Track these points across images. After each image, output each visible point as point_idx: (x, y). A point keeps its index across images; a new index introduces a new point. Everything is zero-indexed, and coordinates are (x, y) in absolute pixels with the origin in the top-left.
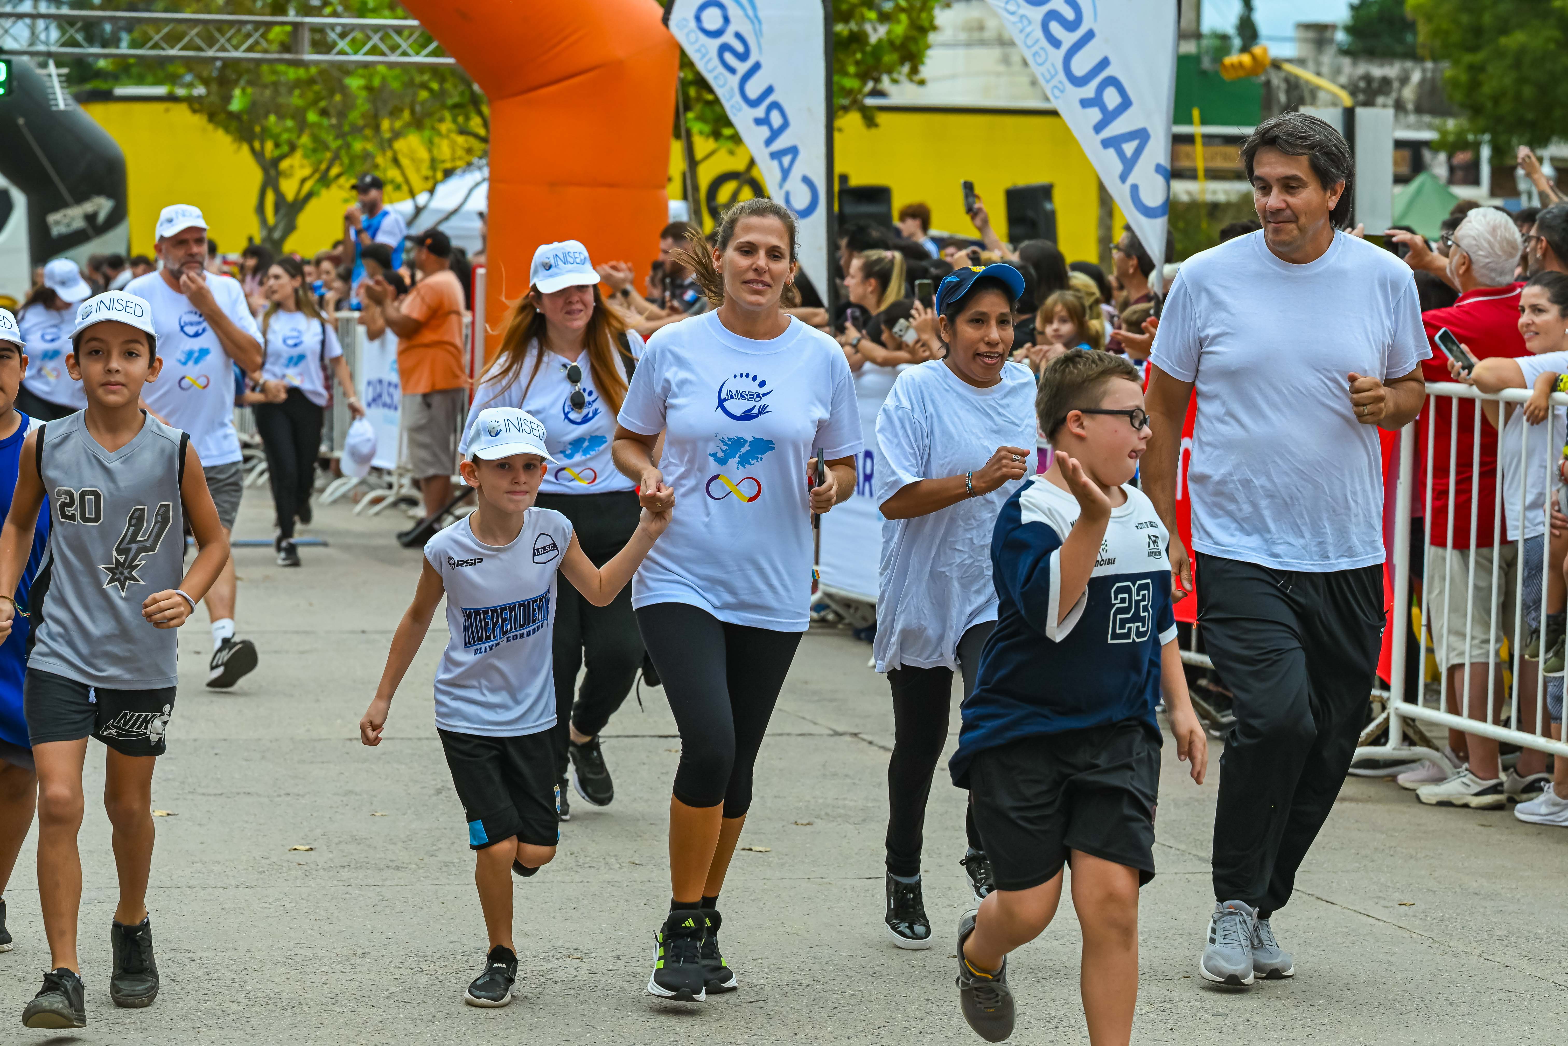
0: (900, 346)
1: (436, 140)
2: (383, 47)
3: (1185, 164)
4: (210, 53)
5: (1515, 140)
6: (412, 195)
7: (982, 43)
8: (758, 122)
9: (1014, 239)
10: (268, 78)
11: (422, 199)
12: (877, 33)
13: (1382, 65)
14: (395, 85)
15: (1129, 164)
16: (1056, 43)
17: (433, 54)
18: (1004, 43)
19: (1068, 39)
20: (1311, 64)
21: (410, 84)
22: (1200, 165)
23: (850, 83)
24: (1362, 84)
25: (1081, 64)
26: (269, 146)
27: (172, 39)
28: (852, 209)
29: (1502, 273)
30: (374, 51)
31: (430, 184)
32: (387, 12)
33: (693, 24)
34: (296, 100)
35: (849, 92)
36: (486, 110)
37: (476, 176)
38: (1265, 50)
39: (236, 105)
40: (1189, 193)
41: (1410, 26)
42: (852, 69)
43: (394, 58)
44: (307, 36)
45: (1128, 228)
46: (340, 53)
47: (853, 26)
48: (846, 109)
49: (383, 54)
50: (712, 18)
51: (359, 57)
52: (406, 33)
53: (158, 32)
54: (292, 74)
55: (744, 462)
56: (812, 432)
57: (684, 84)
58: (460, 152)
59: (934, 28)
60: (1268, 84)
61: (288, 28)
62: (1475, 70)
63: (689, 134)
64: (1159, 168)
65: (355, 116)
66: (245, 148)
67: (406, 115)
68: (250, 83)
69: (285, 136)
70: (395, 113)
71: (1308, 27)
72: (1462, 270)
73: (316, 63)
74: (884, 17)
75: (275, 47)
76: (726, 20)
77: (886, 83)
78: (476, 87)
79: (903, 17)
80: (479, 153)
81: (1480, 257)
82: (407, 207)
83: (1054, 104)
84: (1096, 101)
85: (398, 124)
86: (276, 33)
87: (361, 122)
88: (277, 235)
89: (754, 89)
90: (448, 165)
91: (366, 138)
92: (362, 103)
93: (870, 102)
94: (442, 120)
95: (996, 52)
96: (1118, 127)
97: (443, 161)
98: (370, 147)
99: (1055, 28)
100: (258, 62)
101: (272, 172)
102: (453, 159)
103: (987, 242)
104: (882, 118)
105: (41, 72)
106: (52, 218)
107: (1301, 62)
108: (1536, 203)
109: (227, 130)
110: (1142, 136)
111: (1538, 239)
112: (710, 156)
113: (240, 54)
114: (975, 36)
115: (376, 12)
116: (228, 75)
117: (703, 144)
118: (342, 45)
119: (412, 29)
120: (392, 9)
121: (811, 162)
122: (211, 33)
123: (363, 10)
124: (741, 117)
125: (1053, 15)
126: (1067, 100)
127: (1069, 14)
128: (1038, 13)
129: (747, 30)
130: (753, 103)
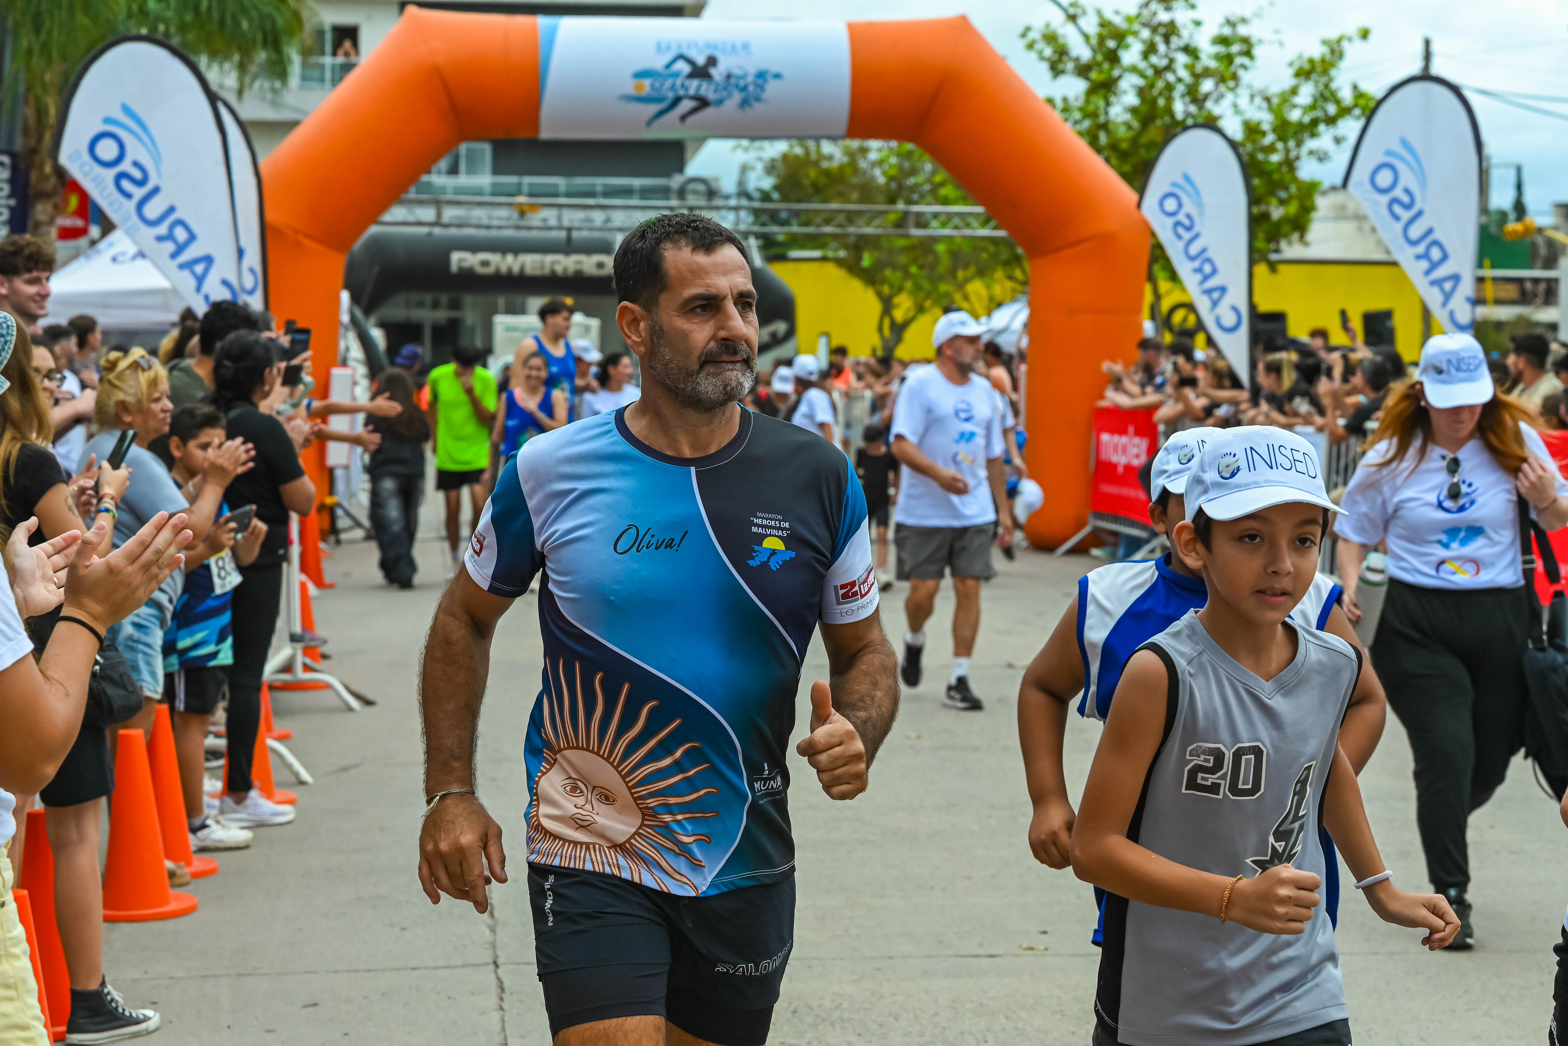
0: (1296, 414)
1: (992, 284)
2: (961, 225)
3: (1481, 296)
4: (851, 230)
7: (1345, 218)
8: (1196, 270)
9: (1370, 345)
10: (885, 243)
12: (1277, 213)
14: (967, 251)
15: (1447, 297)
16: (1397, 218)
17: (993, 229)
18: (1360, 218)
19: (1406, 215)
20: (1562, 230)
21: (976, 249)
22: (1490, 296)
23: (1260, 244)
26: (886, 288)
27: (828, 222)
28: (1262, 327)
30: (955, 228)
31: (988, 311)
32: (961, 203)
33: (1157, 208)
34: (903, 259)
35: (1260, 251)
36: (1026, 265)
37: (1016, 307)
38: (1532, 221)
39: (867, 261)
40: (1484, 315)
42: (1262, 236)
43: (967, 232)
44: (911, 220)
46: (933, 229)
47: (1264, 208)
48: (1258, 262)
49: (960, 230)
50: (1171, 205)
51: (947, 232)
52: (975, 216)
53: (817, 217)
54: (901, 243)
58: (1008, 291)
60: (1534, 243)
61: (899, 214)
63: (1156, 281)
64: (1468, 300)
65: (940, 269)
66: (871, 291)
67: (973, 268)
68: (875, 249)
69: (896, 282)
70: (966, 267)
73: (917, 236)
74: (1282, 202)
75: (890, 226)
76: (1180, 205)
77: (1283, 245)
78: (1020, 250)
79: (1294, 202)
80: (1020, 291)
83: (1396, 258)
84: (1426, 256)
85: (968, 274)
86: (891, 217)
87: (944, 272)
88: (890, 346)
89: (1194, 250)
90: (1000, 300)
91: (948, 283)
92: (945, 262)
93: (1274, 257)
94: (996, 271)
95: (1354, 224)
96: (1440, 272)
97: (996, 297)
98: (950, 288)
99: (1397, 209)
100: (878, 237)
101: (888, 304)
102: (1003, 295)
104: (1282, 268)
107: (1556, 229)
109: (860, 278)
110: (1456, 278)
112: (1169, 292)
113: (868, 230)
114: (1340, 214)
115: (954, 202)
116: (860, 245)
117: (1164, 285)
118: (934, 223)
119: (979, 214)
120: (964, 200)
121: (1237, 296)
122: (851, 217)
123: (945, 201)
124: (1184, 269)
125: (1395, 200)
126: (1405, 256)
127: (1406, 199)
128: (1384, 199)
129: (1194, 212)
130: (1192, 259)
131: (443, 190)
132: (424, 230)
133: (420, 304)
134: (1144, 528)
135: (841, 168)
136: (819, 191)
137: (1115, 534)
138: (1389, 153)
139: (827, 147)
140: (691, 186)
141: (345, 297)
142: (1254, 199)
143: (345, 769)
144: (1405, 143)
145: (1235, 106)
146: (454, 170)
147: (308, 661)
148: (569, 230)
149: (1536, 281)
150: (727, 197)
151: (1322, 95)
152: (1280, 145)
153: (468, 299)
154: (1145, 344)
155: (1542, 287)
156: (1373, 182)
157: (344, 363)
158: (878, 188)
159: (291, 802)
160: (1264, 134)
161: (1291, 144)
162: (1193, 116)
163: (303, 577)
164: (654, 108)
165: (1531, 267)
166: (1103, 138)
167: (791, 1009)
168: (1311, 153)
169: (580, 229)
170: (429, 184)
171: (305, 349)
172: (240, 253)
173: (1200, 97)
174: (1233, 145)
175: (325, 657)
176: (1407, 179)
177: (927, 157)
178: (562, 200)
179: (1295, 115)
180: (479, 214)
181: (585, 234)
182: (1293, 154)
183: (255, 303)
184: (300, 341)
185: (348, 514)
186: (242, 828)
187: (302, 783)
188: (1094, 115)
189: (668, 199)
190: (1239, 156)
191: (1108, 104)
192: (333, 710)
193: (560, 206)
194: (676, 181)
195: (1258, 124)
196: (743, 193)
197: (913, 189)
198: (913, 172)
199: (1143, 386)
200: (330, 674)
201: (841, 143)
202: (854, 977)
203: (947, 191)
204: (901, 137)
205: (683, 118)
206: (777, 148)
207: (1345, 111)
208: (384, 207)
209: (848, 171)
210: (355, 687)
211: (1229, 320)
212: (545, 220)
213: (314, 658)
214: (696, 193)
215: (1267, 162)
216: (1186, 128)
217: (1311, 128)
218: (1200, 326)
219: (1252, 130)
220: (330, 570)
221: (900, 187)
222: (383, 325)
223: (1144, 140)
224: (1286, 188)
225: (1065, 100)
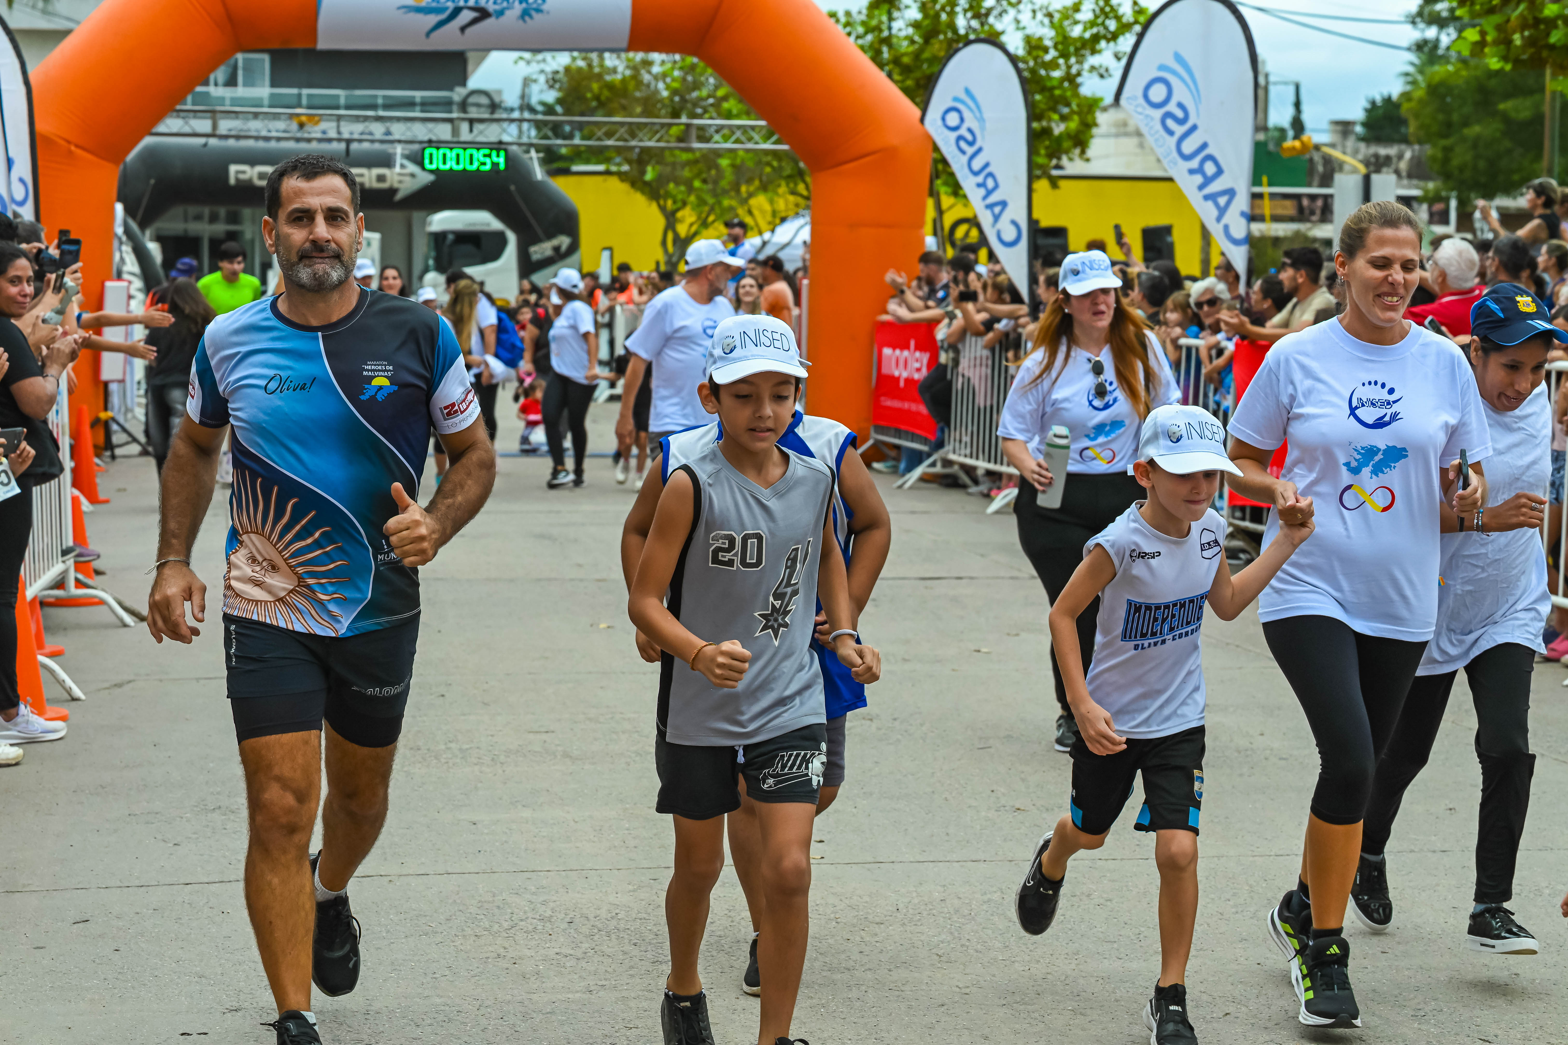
1: (776, 198)
2: (743, 138)
3: (1258, 212)
4: (633, 143)
5: (1472, 195)
6: (760, 233)
7: (1126, 134)
8: (979, 185)
9: (1147, 260)
10: (669, 158)
11: (767, 236)
12: (1058, 129)
13: (1385, 147)
14: (750, 164)
15: (1222, 211)
16: (1171, 133)
17: (775, 143)
19: (1180, 130)
20: (1339, 147)
21: (759, 163)
22: (1267, 212)
23: (1041, 160)
24: (1373, 160)
25: (1188, 147)
26: (669, 203)
27: (609, 135)
28: (1042, 241)
29: (1466, 280)
30: (737, 141)
31: (771, 227)
32: (744, 117)
33: (940, 122)
34: (687, 173)
35: (1040, 166)
36: (808, 179)
37: (801, 221)
38: (1310, 138)
39: (649, 175)
40: (1260, 231)
41: (1404, 122)
42: (1043, 152)
43: (750, 146)
44: (694, 133)
45: (1223, 254)
46: (716, 142)
47: (1044, 123)
48: (1039, 177)
49: (742, 143)
50: (953, 119)
51: (728, 145)
52: (757, 130)
53: (600, 130)
54: (685, 156)
55: (1377, 471)
56: (1441, 438)
57: (936, 162)
58: (791, 206)
59: (1096, 125)
60: (1311, 160)
61: (682, 127)
62: (1447, 150)
63: (938, 194)
64: (1243, 214)
65: (724, 184)
66: (654, 206)
67: (757, 183)
68: (658, 163)
69: (680, 197)
70: (749, 181)
71: (1337, 123)
72: (1440, 280)
73: (700, 149)
74: (1064, 118)
75: (673, 139)
76: (962, 120)
77: (1065, 161)
78: (802, 165)
79: (1076, 117)
80: (803, 206)
81: (1452, 271)
82: (756, 241)
83: (1171, 173)
84: (1200, 170)
85: (752, 189)
86: (674, 131)
87: (727, 187)
88: (674, 259)
89: (977, 164)
90: (783, 214)
91: (731, 198)
92: (729, 176)
93: (1055, 173)
94: (779, 186)
95: (1133, 141)
96: (1215, 187)
97: (780, 212)
98: (734, 203)
99: (1170, 123)
100: (663, 149)
101: (671, 219)
102: (787, 210)
103: (1130, 262)
104: (1062, 183)
105: (526, 156)
106: (533, 249)
107: (1333, 146)
108: (1490, 236)
109: (643, 192)
110: (1231, 193)
111: (1493, 260)
112: (951, 207)
113: (651, 144)
114: (1123, 130)
115: (737, 117)
116: (644, 158)
117: (947, 201)
118: (717, 137)
119: (762, 127)
120: (748, 114)
121: (1017, 211)
122: (633, 130)
123: (729, 115)
124: (968, 183)
125: (1169, 115)
126: (1179, 170)
127: (1180, 114)
128: (1158, 114)
129: (975, 126)
130: (976, 174)
131: (221, 100)
132: (202, 140)
133: (198, 218)
134: (925, 442)
135: (624, 80)
136: (602, 105)
137: (897, 447)
138: (1162, 68)
139: (610, 60)
140: (472, 100)
141: (119, 208)
142: (1033, 114)
143: (119, 685)
144: (1178, 58)
145: (1018, 21)
146: (231, 82)
147: (80, 576)
148: (349, 142)
149: (1313, 197)
150: (512, 110)
151: (1102, 10)
152: (1061, 61)
153: (247, 212)
154: (926, 258)
155: (1320, 203)
156: (1146, 97)
157: (119, 277)
158: (661, 101)
159: (63, 719)
160: (1046, 50)
161: (1073, 60)
162: (975, 30)
163: (76, 492)
164: (433, 19)
165: (1309, 185)
166: (886, 54)
167: (568, 920)
168: (1093, 68)
169: (360, 141)
170: (207, 94)
171: (76, 261)
172: (9, 162)
173: (983, 11)
174: (1013, 59)
175: (98, 573)
176: (1181, 93)
177: (710, 71)
178: (342, 112)
179: (1076, 31)
180: (255, 126)
181: (366, 145)
182: (1074, 71)
183: (27, 213)
184: (70, 252)
185: (124, 430)
186: (12, 745)
187: (75, 699)
188: (878, 29)
189: (450, 112)
190: (1019, 71)
191: (891, 19)
192: (107, 626)
193: (339, 118)
194: (458, 94)
195: (1040, 39)
196: (526, 106)
197: (696, 103)
198: (697, 86)
199: (925, 299)
200: (103, 590)
201: (623, 55)
202: (631, 887)
203: (731, 105)
204: (685, 51)
205: (463, 29)
206: (560, 61)
207: (1125, 28)
208: (159, 118)
209: (631, 85)
210: (128, 604)
211: (1009, 234)
212: (324, 132)
213: (87, 575)
214: (478, 105)
215: (1049, 78)
216: (968, 43)
217: (1091, 45)
218: (983, 241)
219: (1034, 46)
220: (104, 485)
221: (684, 100)
222: (159, 239)
223: (926, 55)
224: (1068, 105)
225: (848, 14)
